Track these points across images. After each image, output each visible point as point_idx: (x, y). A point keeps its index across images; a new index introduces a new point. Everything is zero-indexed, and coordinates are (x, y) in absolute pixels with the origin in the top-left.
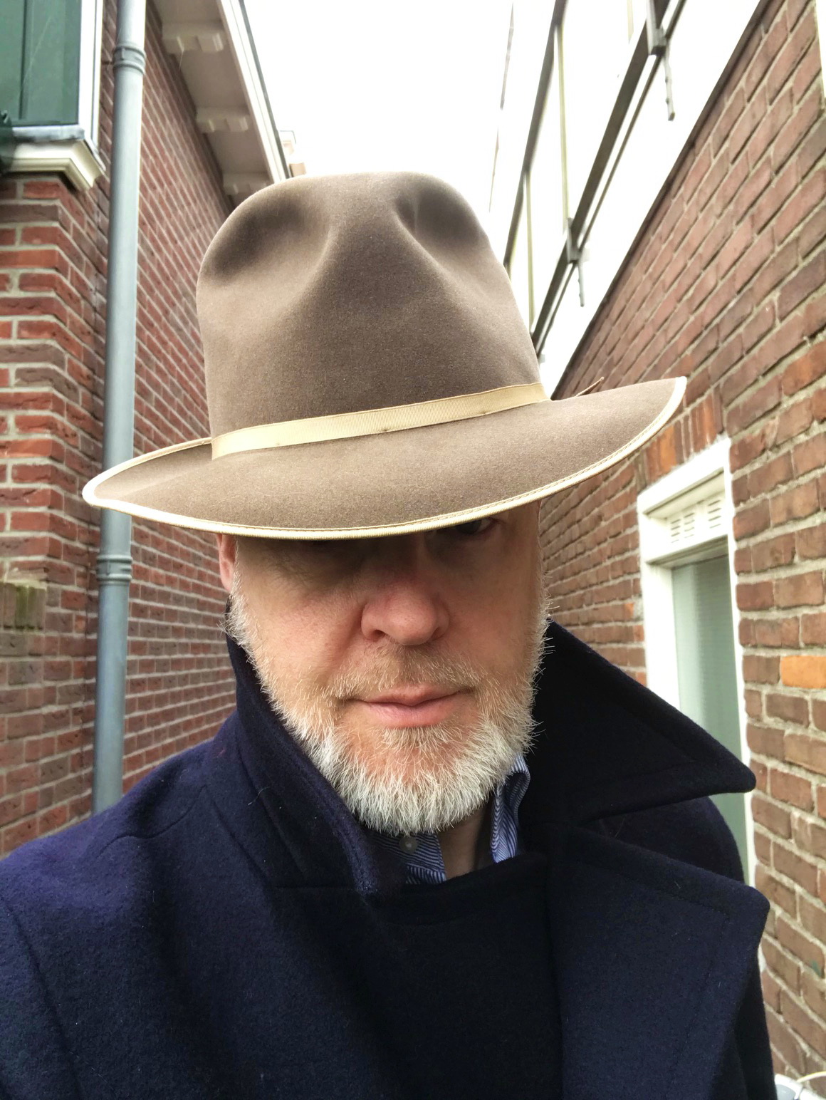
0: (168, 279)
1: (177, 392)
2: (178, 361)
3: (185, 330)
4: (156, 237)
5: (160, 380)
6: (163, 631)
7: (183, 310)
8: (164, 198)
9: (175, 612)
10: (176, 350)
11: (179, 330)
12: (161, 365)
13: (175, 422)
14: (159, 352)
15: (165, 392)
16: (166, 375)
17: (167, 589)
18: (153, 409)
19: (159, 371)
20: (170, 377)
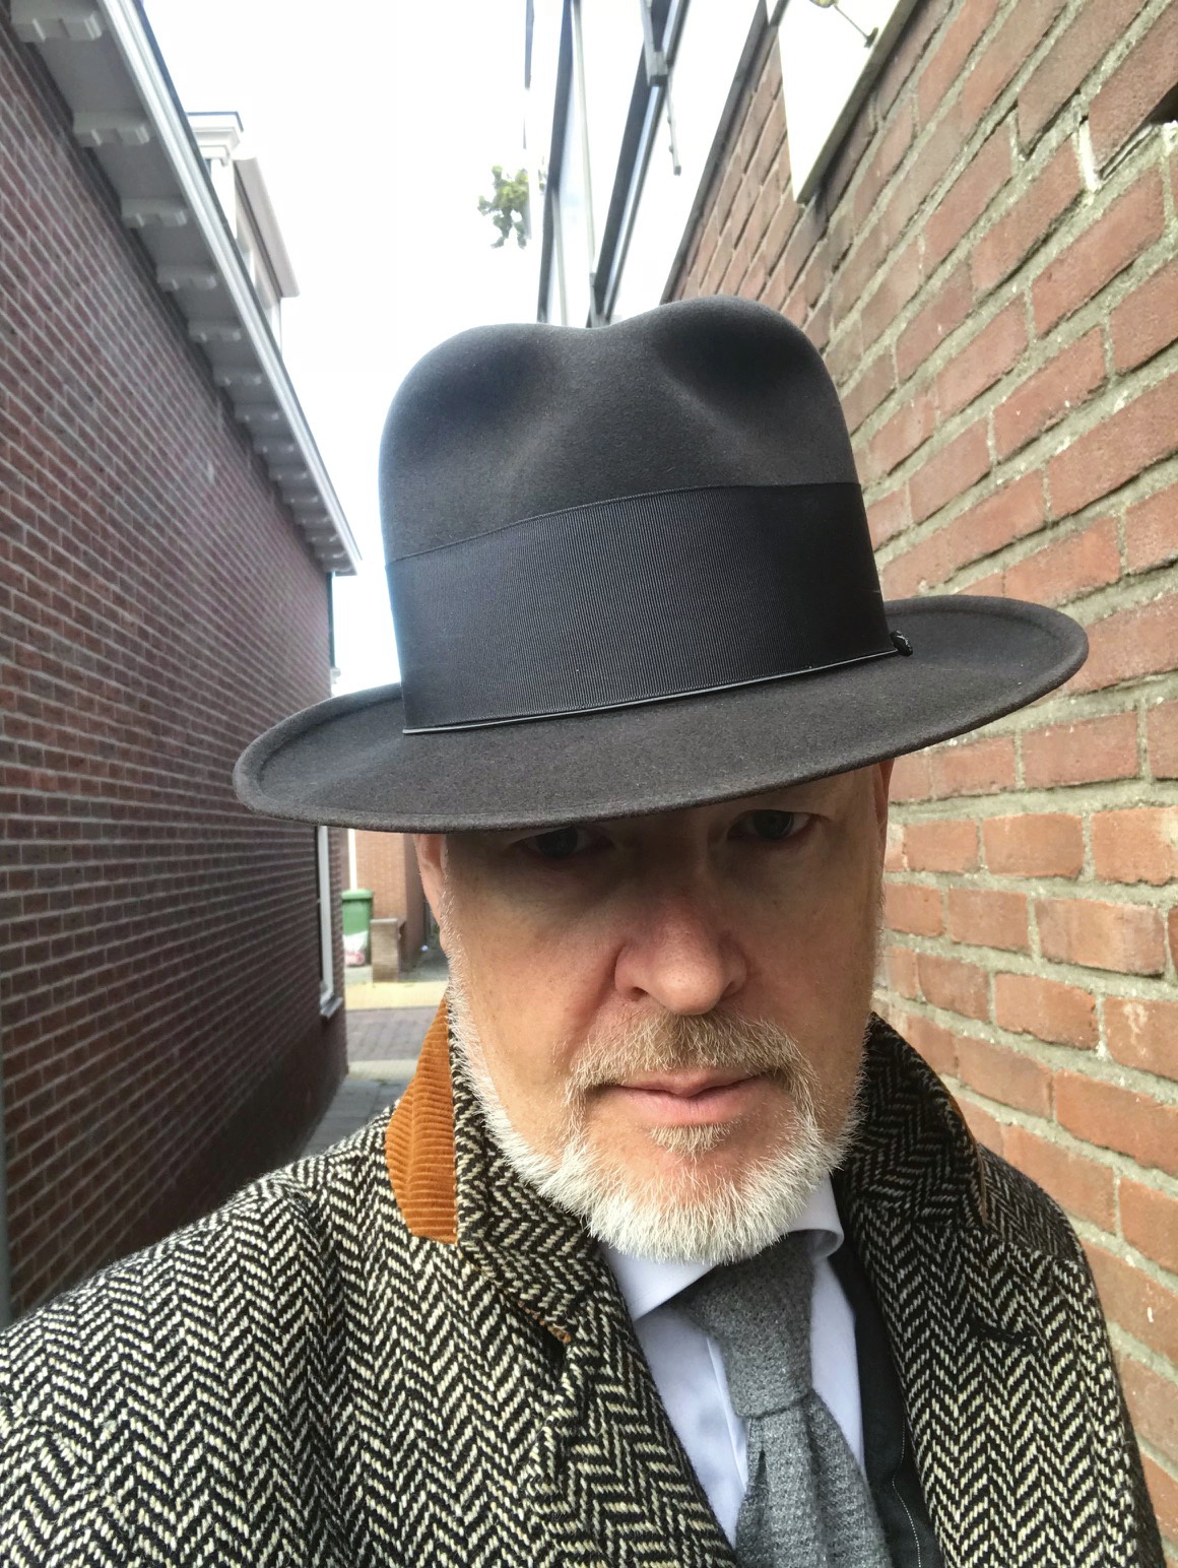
0: (39, 362)
1: (61, 519)
2: (61, 475)
3: (70, 431)
4: (18, 307)
5: (33, 507)
6: (59, 853)
7: (65, 403)
8: (28, 250)
9: (76, 825)
10: (57, 461)
11: (60, 431)
12: (35, 486)
13: (60, 561)
14: (31, 467)
15: (42, 521)
16: (42, 498)
17: (60, 795)
18: (26, 549)
19: (31, 494)
20: (49, 500)
